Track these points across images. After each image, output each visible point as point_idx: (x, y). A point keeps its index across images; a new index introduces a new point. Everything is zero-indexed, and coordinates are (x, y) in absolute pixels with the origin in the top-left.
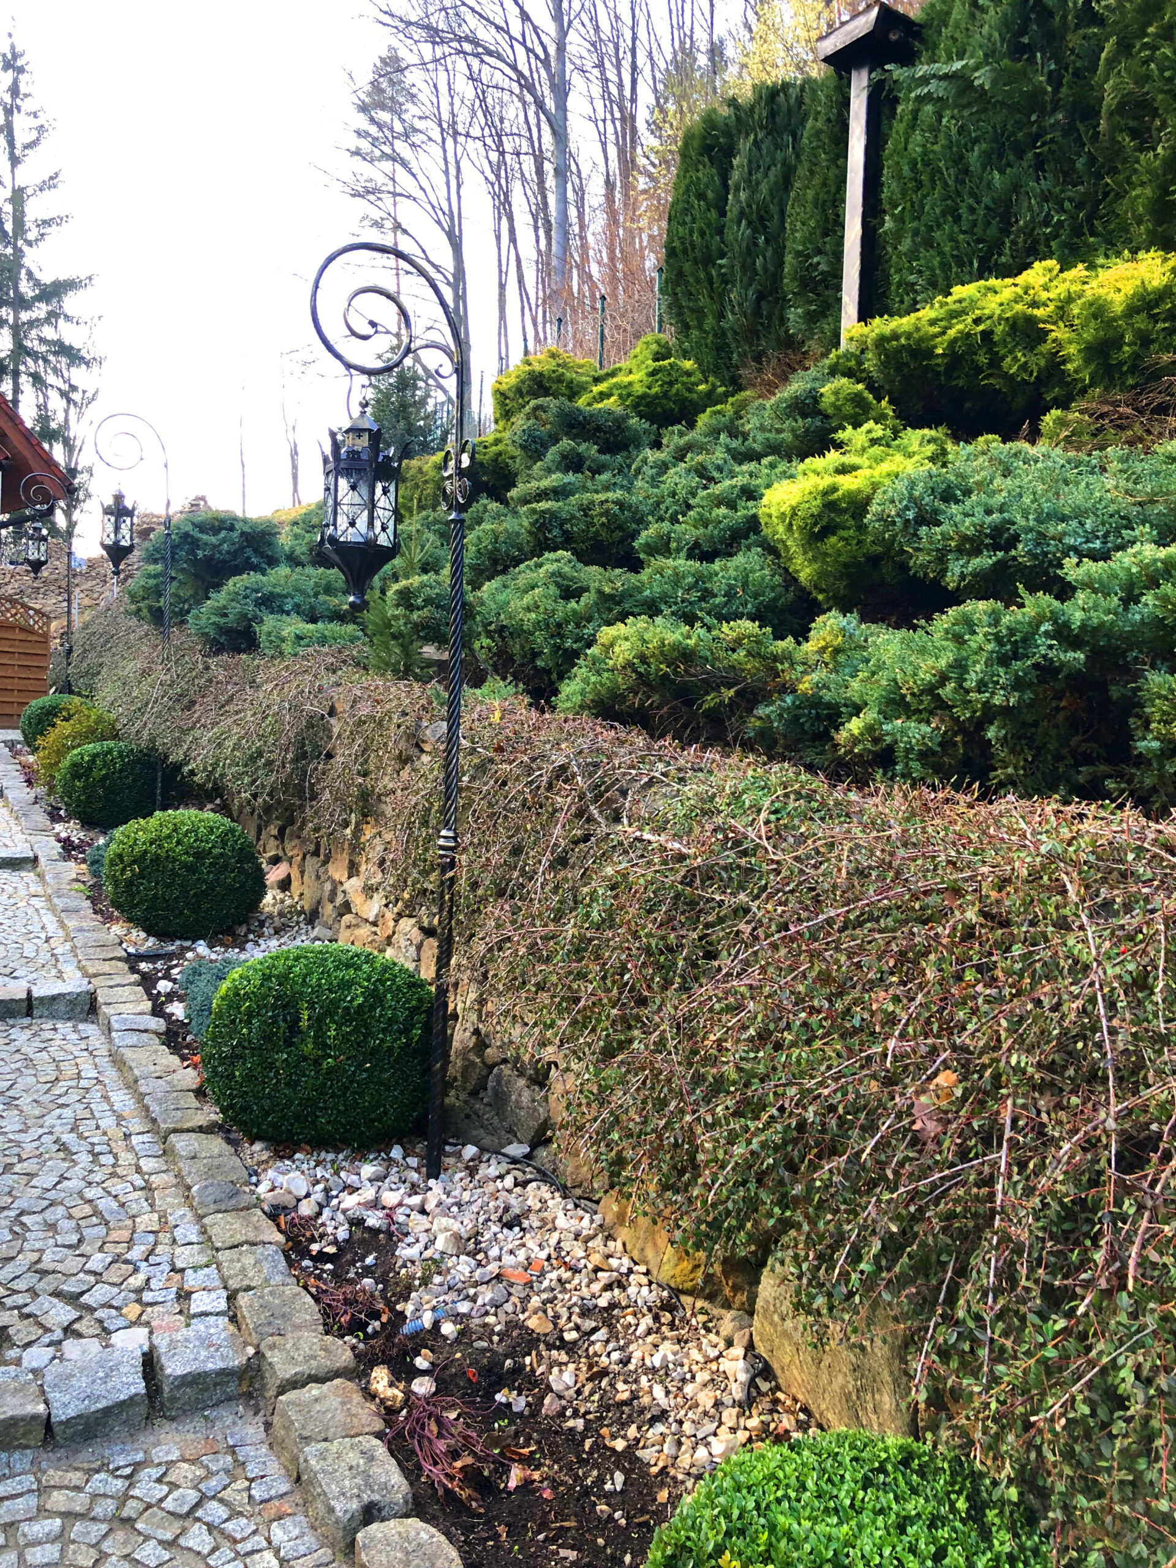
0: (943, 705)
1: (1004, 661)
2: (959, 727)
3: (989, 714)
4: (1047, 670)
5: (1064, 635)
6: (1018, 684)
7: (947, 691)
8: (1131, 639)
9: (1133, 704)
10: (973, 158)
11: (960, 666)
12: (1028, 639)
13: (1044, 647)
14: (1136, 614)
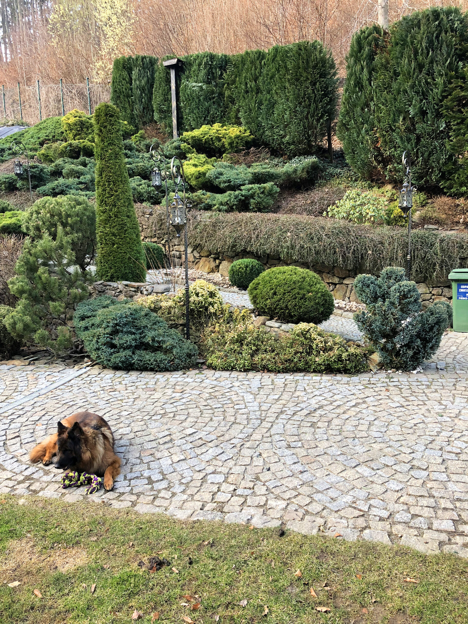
0: (227, 204)
1: (235, 199)
2: (230, 207)
3: (234, 205)
4: (240, 200)
5: (242, 196)
6: (237, 201)
7: (228, 202)
8: (248, 196)
9: (249, 203)
10: (201, 98)
11: (230, 200)
12: (238, 196)
13: (240, 197)
14: (250, 193)
